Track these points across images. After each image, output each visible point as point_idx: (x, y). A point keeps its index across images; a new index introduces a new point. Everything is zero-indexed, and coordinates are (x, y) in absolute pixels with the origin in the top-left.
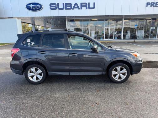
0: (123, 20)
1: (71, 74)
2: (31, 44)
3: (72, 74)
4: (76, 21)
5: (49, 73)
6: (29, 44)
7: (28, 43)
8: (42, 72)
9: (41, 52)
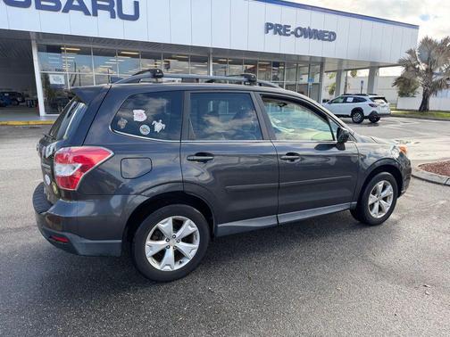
0: (211, 63)
1: (282, 221)
2: (152, 127)
3: (285, 218)
4: (68, 51)
5: (219, 231)
6: (145, 129)
7: (142, 123)
8: (196, 229)
9: (197, 155)
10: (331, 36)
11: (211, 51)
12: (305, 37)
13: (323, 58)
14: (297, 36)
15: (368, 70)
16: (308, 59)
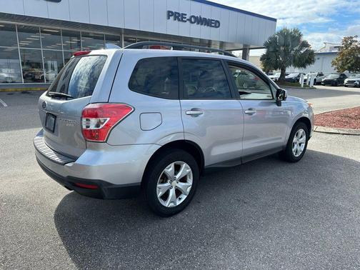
10: (216, 24)
11: (123, 31)
12: (198, 24)
13: (210, 41)
14: (192, 23)
15: (241, 51)
16: (198, 41)
